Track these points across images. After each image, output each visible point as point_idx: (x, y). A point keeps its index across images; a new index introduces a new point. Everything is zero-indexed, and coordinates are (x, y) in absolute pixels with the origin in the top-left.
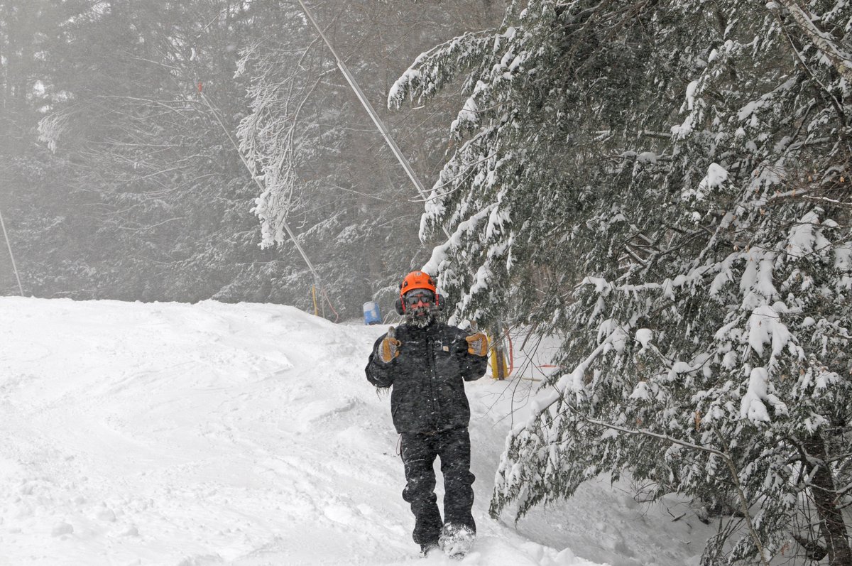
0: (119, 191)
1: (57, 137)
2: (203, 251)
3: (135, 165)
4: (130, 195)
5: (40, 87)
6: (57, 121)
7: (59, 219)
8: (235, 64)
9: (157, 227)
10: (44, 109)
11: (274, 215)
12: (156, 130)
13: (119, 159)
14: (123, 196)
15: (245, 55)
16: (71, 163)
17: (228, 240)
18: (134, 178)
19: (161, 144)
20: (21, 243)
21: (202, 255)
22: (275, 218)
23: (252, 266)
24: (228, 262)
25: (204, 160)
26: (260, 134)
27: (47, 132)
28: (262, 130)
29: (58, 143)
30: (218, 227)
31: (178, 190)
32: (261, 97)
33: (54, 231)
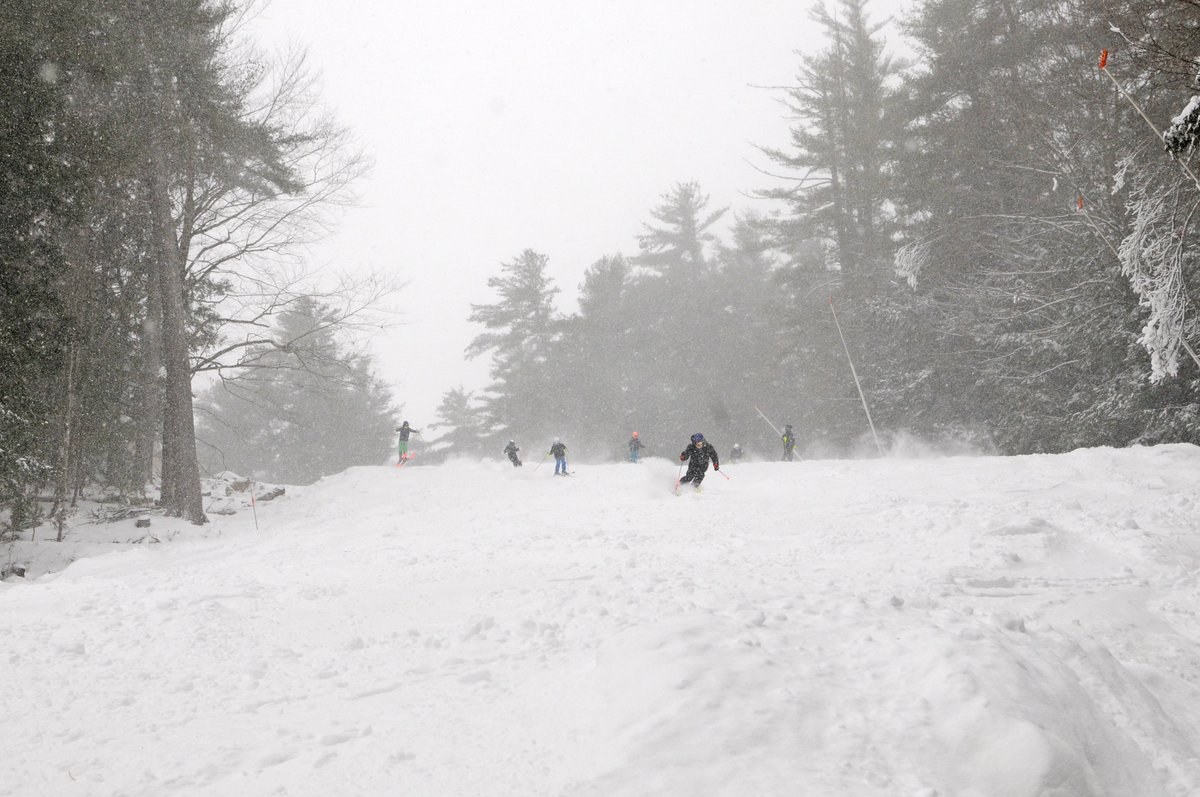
0: (997, 332)
1: (918, 269)
2: (1104, 398)
3: (1015, 299)
4: (1012, 337)
5: (889, 208)
6: (917, 250)
7: (924, 374)
8: (1112, 178)
9: (1047, 373)
10: (897, 236)
11: (1165, 345)
12: (1039, 252)
13: (995, 293)
14: (1004, 338)
15: (1121, 167)
16: (937, 303)
17: (1134, 382)
18: (1016, 314)
19: (1047, 269)
20: (880, 406)
21: (1104, 403)
22: (1166, 347)
23: (1165, 411)
24: (1133, 409)
25: (1098, 286)
26: (1144, 254)
27: (905, 264)
28: (1146, 250)
29: (919, 278)
30: (1123, 367)
31: (1069, 325)
32: (1144, 214)
33: (920, 388)
